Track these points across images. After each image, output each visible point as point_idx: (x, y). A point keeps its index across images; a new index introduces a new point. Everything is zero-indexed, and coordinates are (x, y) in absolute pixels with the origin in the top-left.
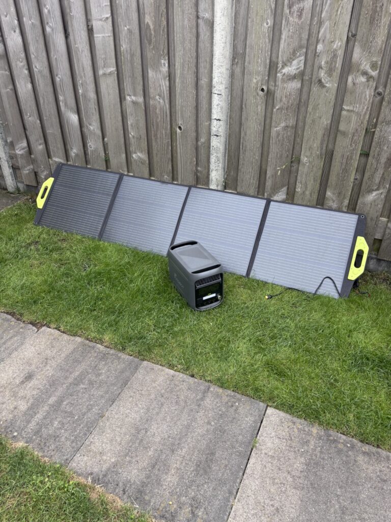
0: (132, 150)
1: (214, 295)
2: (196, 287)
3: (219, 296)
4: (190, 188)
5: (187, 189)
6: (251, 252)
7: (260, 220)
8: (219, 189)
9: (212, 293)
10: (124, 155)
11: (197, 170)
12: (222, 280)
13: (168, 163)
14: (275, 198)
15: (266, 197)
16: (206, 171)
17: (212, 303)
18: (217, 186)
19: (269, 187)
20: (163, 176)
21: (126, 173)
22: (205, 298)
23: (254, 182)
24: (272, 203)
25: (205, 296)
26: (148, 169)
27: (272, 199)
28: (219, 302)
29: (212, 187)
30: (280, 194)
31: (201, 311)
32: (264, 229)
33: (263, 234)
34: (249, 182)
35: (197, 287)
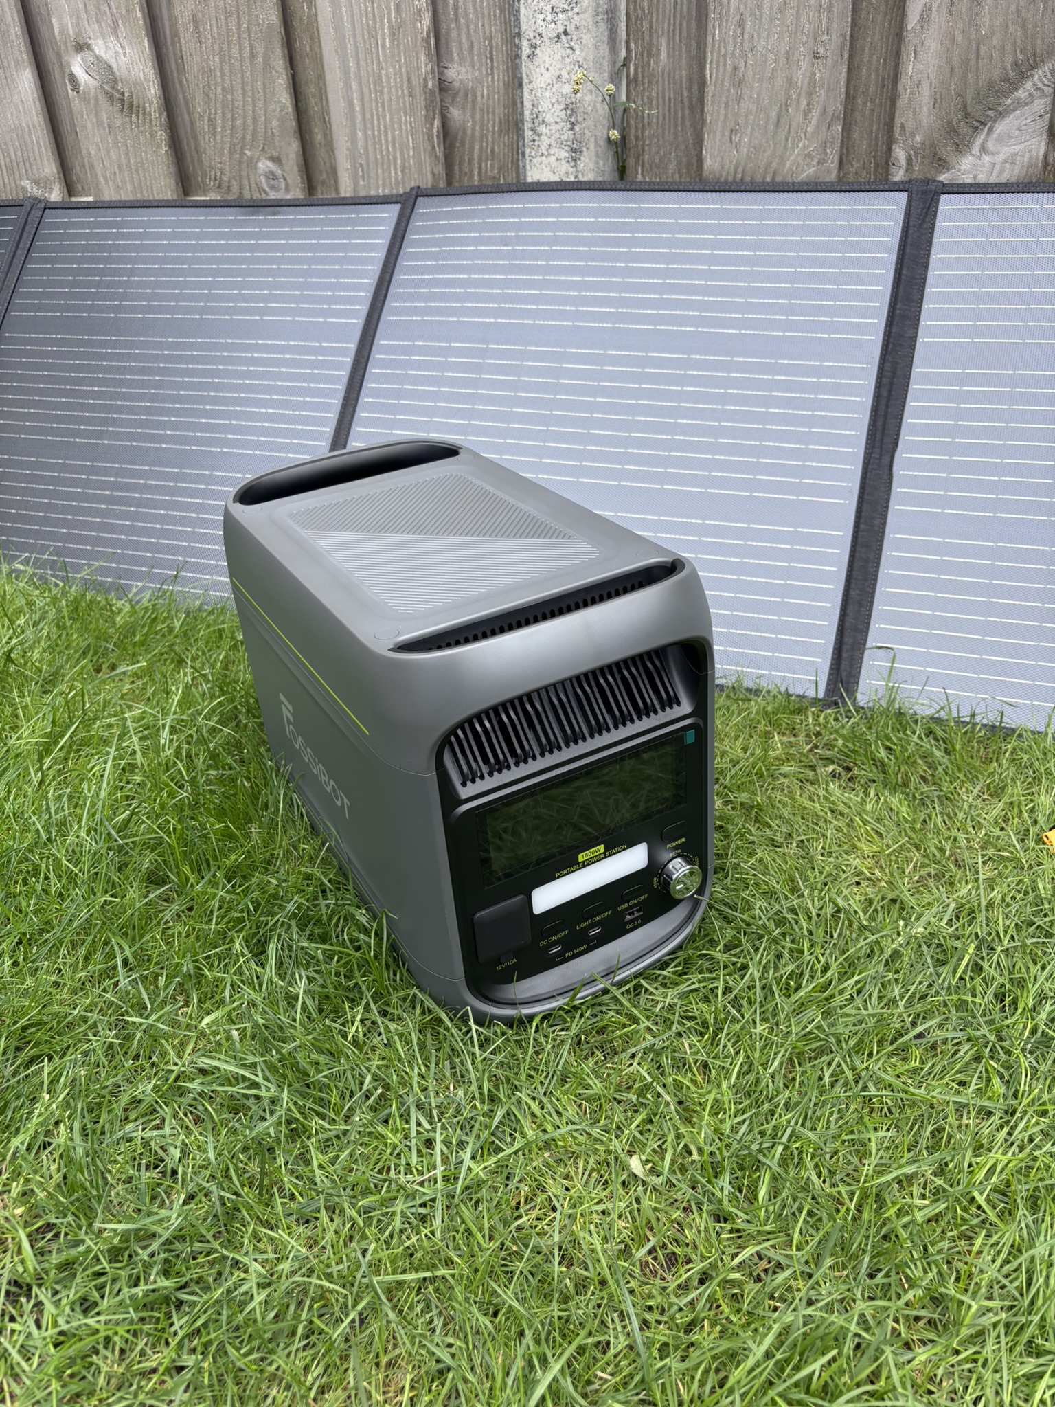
0: (63, 30)
1: (633, 859)
2: (449, 799)
3: (679, 868)
4: (408, 202)
5: (390, 213)
6: (843, 534)
7: (878, 322)
8: (589, 176)
9: (616, 843)
10: (26, 80)
11: (443, 86)
12: (702, 709)
13: (267, 65)
14: (968, 167)
15: (899, 175)
16: (500, 75)
17: (615, 930)
18: (575, 154)
19: (925, 94)
20: (252, 163)
21: (55, 195)
22: (546, 898)
23: (821, 72)
24: (947, 204)
25: (548, 876)
26: (162, 136)
27: (944, 177)
28: (675, 916)
29: (537, 172)
30: (1001, 127)
31: (521, 1023)
32: (917, 370)
33: (911, 404)
34: (780, 81)
35: (464, 793)
